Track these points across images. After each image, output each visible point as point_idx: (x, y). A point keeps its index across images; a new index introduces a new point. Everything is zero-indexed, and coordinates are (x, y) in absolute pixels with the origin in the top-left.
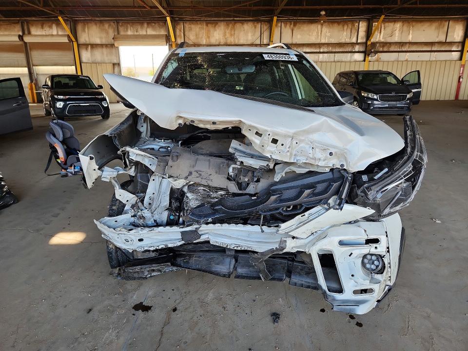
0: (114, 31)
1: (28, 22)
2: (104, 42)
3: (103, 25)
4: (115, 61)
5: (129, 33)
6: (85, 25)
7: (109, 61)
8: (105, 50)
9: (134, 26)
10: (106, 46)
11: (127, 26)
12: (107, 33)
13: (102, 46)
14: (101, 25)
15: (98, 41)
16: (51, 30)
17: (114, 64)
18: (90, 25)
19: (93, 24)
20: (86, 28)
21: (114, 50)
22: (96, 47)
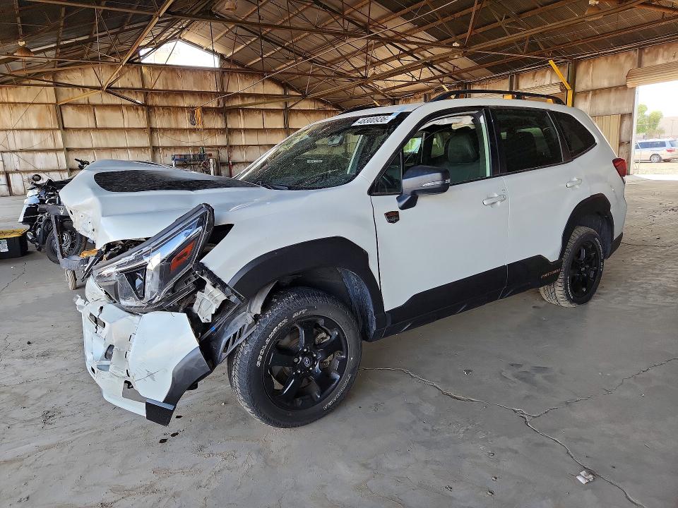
0: (634, 64)
1: (518, 74)
2: (614, 83)
3: (618, 58)
4: (627, 110)
5: (660, 61)
6: (591, 63)
7: (618, 112)
8: (613, 96)
9: (671, 49)
10: (617, 88)
11: (658, 51)
12: (622, 69)
13: (609, 89)
14: (615, 59)
15: (605, 84)
16: (544, 79)
17: (623, 116)
18: (597, 61)
19: (603, 58)
20: (591, 68)
21: (627, 94)
22: (601, 92)
